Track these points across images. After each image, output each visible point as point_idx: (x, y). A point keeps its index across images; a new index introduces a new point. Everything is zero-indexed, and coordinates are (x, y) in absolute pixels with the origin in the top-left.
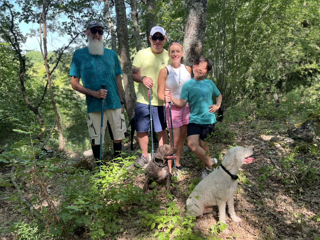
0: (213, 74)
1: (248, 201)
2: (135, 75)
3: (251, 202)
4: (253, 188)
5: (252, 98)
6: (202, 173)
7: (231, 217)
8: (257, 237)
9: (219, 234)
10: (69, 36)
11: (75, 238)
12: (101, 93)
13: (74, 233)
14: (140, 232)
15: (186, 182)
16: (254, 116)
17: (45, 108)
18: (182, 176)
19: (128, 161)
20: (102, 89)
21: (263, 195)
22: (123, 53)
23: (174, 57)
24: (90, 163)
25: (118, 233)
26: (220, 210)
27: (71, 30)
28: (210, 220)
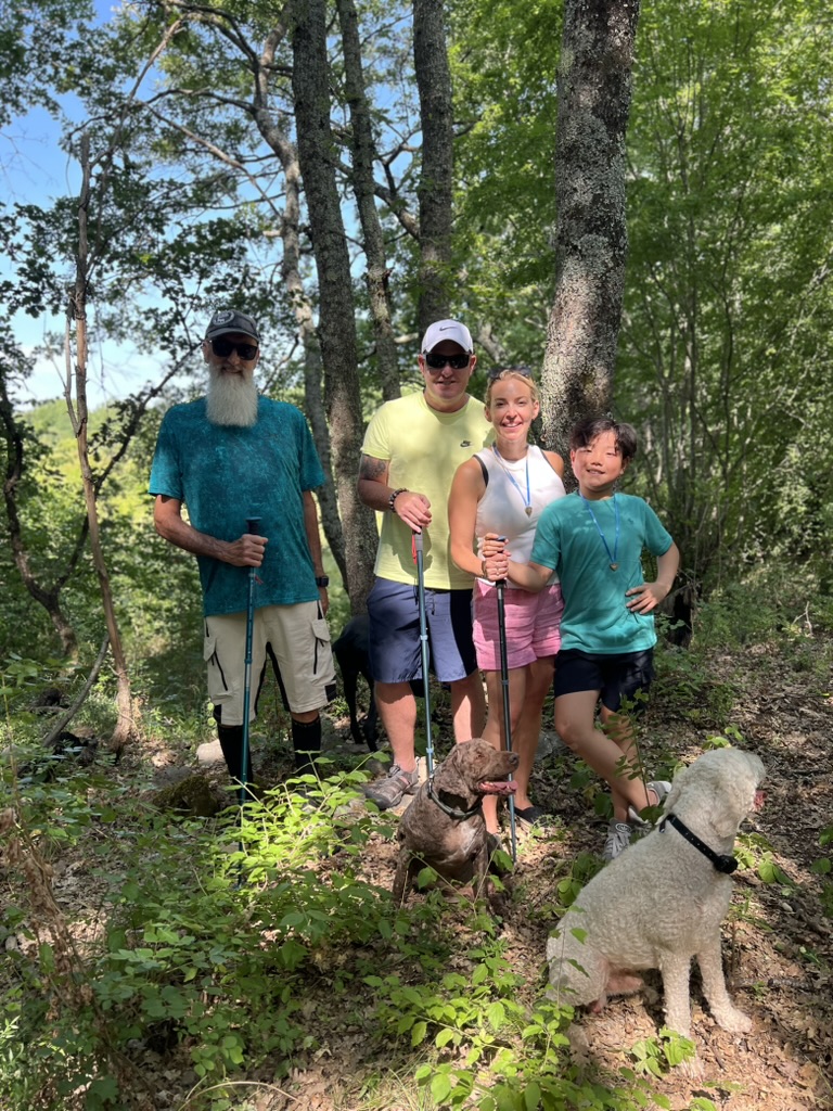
0: (660, 469)
1: (777, 950)
2: (369, 484)
3: (790, 955)
4: (802, 900)
5: (799, 554)
6: (610, 835)
7: (713, 1011)
8: (809, 1093)
9: (665, 1077)
10: (166, 354)
11: (148, 1060)
12: (243, 549)
13: (144, 1041)
15: (551, 869)
16: (808, 623)
17: (84, 588)
18: (534, 843)
19: (337, 788)
20: (246, 536)
22: (339, 409)
23: (506, 420)
24: (214, 789)
25: (295, 1052)
26: (668, 988)
27: (171, 335)
28: (632, 1020)
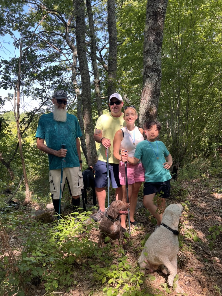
0: (170, 133)
1: (198, 259)
3: (201, 260)
4: (204, 246)
5: (206, 156)
6: (155, 229)
11: (32, 287)
12: (61, 152)
13: (32, 282)
14: (93, 286)
15: (140, 238)
16: (208, 174)
17: (17, 162)
18: (135, 231)
19: (84, 216)
20: (62, 149)
21: (213, 253)
22: (86, 116)
23: (129, 119)
24: (51, 216)
25: (72, 285)
27: (42, 95)
